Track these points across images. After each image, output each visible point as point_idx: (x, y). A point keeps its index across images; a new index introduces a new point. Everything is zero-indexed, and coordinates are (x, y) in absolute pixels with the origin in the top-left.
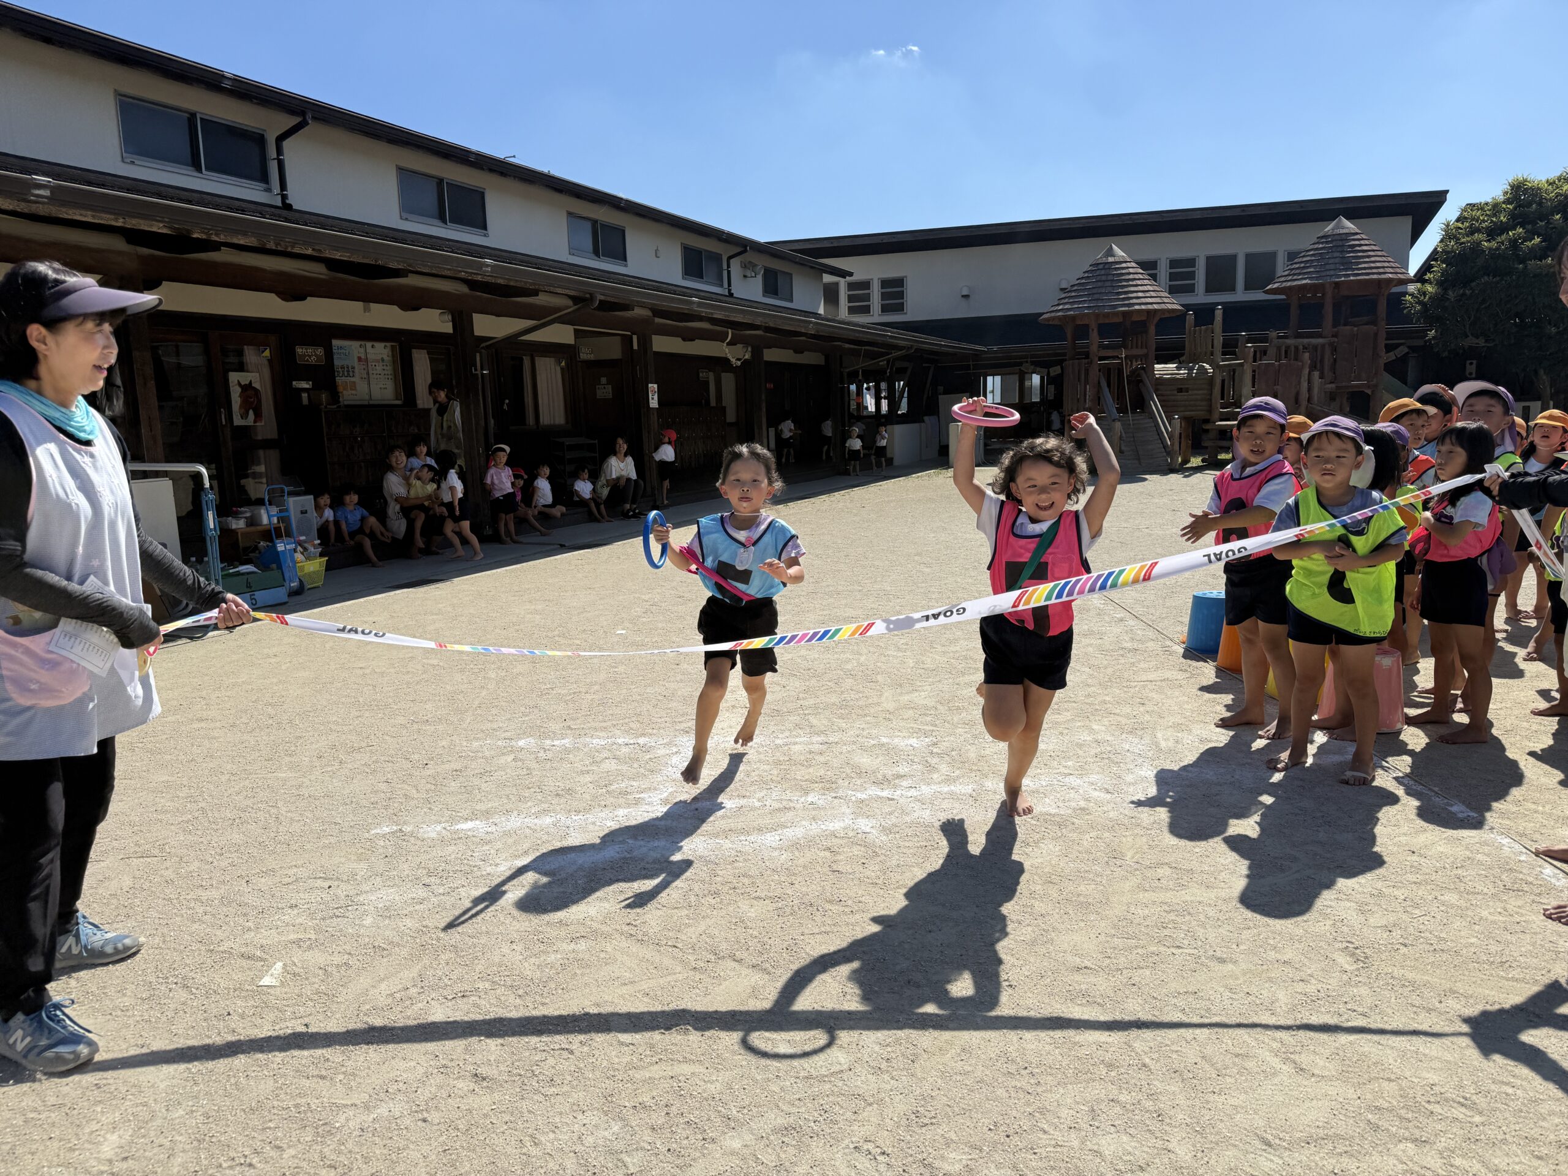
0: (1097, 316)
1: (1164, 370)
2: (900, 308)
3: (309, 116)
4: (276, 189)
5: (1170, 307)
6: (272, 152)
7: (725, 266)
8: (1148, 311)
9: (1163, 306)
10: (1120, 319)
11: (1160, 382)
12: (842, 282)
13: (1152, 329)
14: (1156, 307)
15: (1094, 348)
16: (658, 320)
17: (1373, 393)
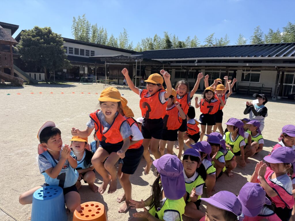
17: (11, 69)
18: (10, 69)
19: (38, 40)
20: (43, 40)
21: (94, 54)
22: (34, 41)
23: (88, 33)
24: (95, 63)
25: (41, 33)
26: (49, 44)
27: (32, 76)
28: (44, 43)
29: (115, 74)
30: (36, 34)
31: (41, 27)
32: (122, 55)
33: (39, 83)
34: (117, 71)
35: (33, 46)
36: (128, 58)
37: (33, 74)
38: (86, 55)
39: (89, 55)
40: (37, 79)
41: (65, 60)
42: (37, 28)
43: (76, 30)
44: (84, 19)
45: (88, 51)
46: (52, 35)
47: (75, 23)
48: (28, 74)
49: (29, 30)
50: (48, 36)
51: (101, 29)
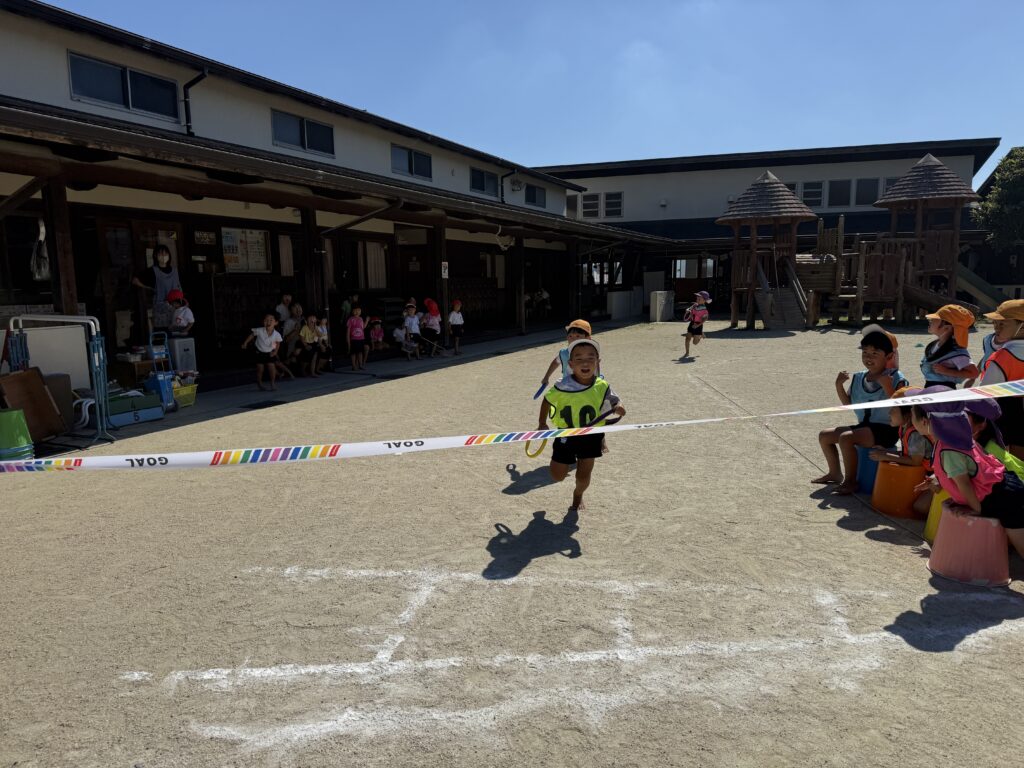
0: (756, 219)
1: (803, 258)
2: (618, 213)
3: (206, 71)
4: (184, 122)
5: (808, 214)
6: (181, 96)
7: (500, 182)
8: (792, 218)
9: (803, 214)
10: (772, 223)
11: (800, 266)
12: (580, 195)
13: (795, 230)
14: (798, 214)
15: (754, 243)
16: (449, 218)
17: (950, 277)
18: (947, 276)
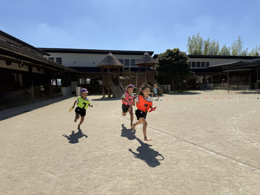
0: (109, 66)
1: (121, 77)
5: (121, 65)
12: (48, 57)
15: (109, 73)
19: (170, 59)
20: (174, 59)
21: (209, 65)
22: (168, 60)
23: (201, 48)
24: (212, 72)
25: (171, 54)
26: (178, 61)
27: (165, 88)
28: (175, 61)
29: (234, 80)
30: (169, 55)
31: (172, 49)
32: (241, 62)
33: (170, 92)
34: (236, 77)
35: (167, 65)
36: (248, 63)
37: (166, 86)
38: (202, 66)
39: (204, 66)
40: (168, 89)
41: (191, 72)
42: (168, 51)
43: (190, 47)
44: (197, 37)
45: (203, 63)
46: (180, 53)
47: (190, 42)
48: (163, 86)
49: (163, 53)
50: (177, 55)
51: (213, 42)
